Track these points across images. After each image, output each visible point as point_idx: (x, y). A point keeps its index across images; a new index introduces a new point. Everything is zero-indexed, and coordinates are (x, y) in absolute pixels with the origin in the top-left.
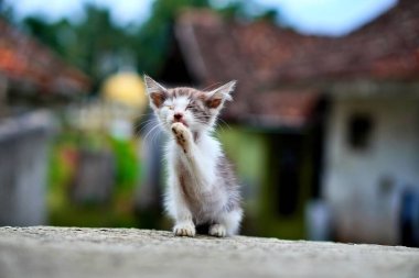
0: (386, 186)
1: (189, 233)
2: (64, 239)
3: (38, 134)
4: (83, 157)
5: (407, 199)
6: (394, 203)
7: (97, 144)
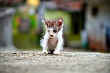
0: (102, 26)
6: (104, 31)
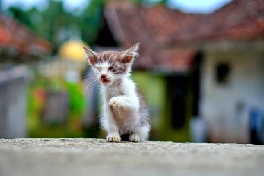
0: (240, 107)
1: (116, 140)
2: (38, 146)
3: (20, 81)
4: (49, 95)
5: (254, 115)
6: (245, 118)
7: (57, 86)
